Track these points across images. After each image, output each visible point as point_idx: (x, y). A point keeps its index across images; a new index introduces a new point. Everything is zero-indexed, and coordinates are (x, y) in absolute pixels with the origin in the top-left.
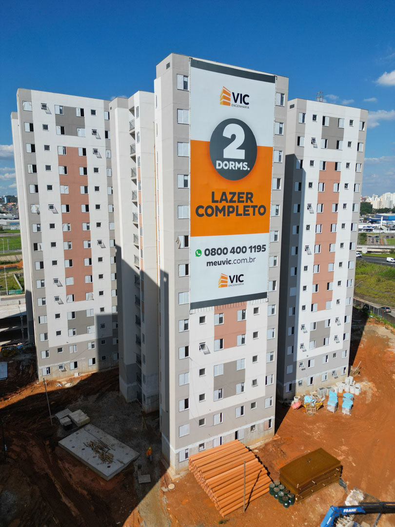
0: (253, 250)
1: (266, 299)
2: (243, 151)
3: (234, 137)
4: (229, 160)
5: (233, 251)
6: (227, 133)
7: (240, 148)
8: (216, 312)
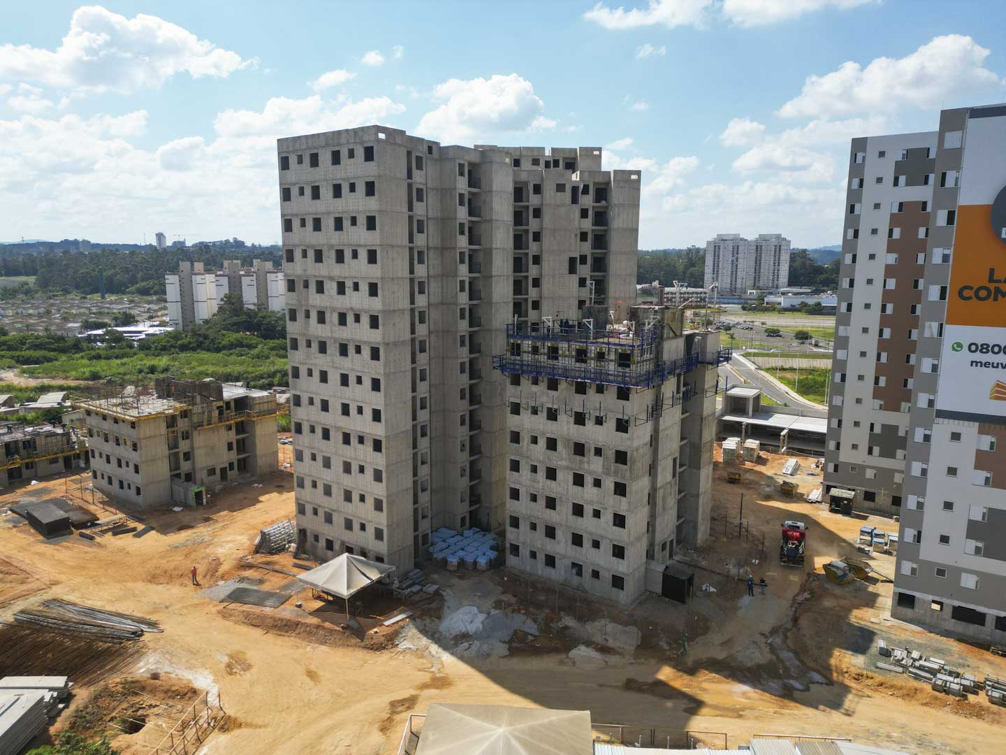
8: (981, 432)
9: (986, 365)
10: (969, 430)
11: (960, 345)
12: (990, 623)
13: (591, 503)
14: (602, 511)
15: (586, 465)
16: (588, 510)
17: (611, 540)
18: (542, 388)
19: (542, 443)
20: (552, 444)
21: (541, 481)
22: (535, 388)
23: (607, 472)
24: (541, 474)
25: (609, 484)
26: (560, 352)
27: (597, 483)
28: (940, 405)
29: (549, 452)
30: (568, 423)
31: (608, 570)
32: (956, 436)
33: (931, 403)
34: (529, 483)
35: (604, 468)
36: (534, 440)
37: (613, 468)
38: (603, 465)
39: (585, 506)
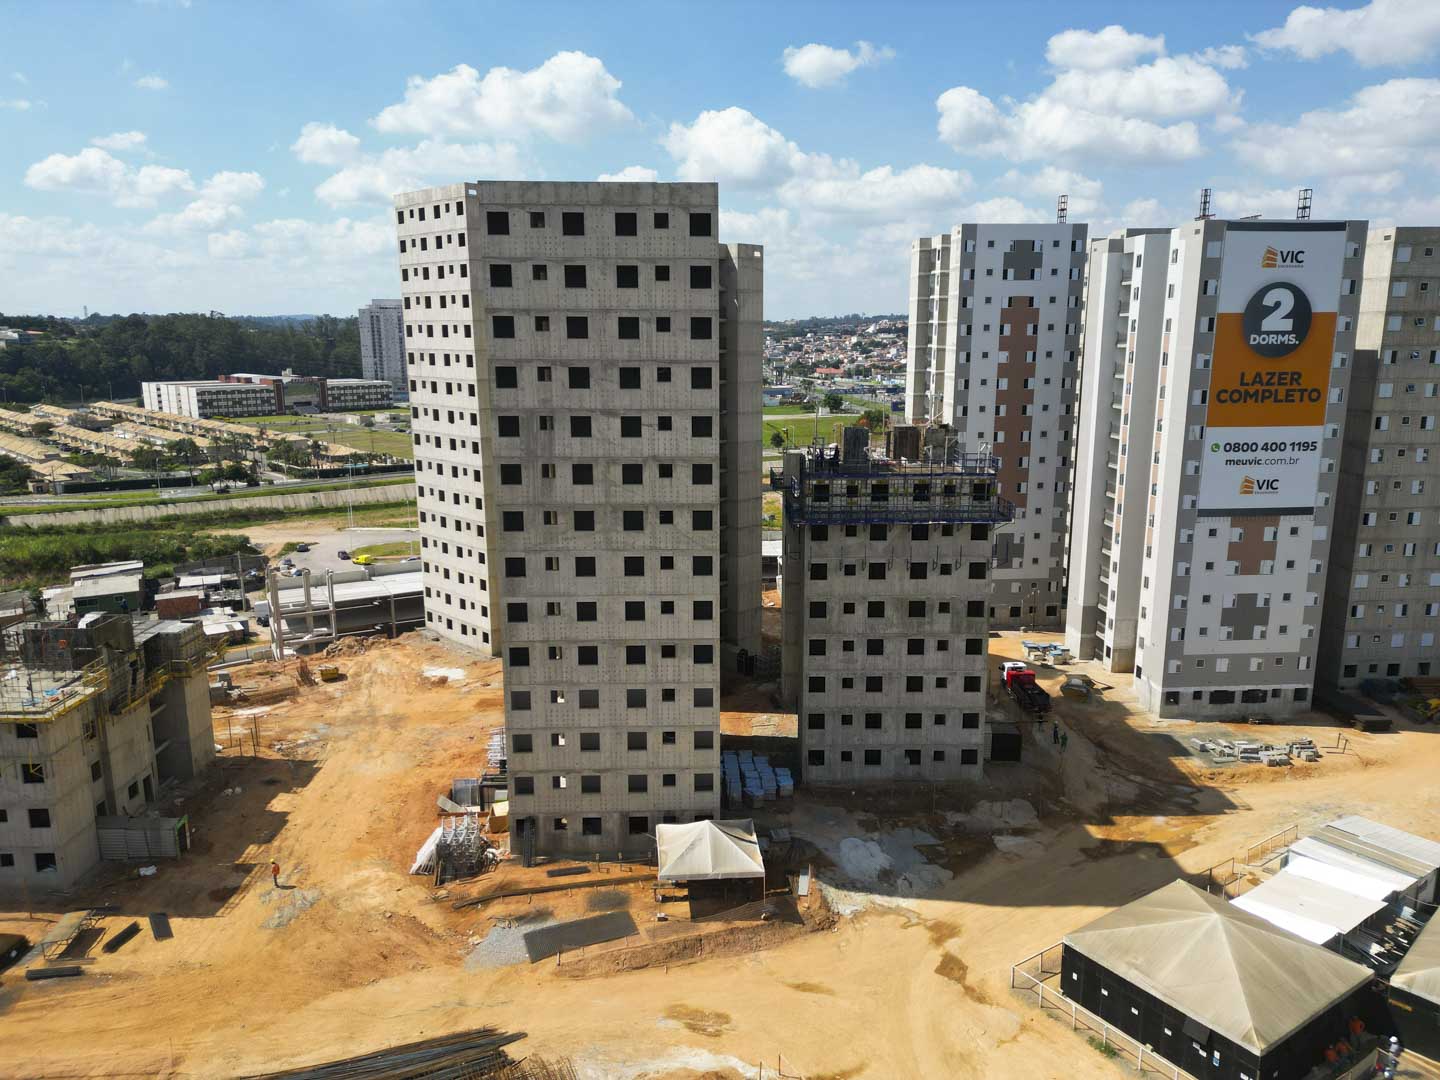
0: (1296, 448)
1: (1312, 517)
2: (1291, 321)
3: (1278, 305)
4: (1268, 333)
5: (1266, 447)
6: (1269, 300)
7: (1287, 317)
8: (1233, 525)
9: (1237, 462)
10: (1223, 524)
11: (1217, 446)
12: (1238, 698)
13: (935, 671)
14: (949, 677)
15: (927, 627)
16: (930, 682)
17: (960, 709)
18: (863, 537)
19: (861, 610)
20: (876, 610)
21: (860, 659)
22: (851, 541)
23: (956, 629)
24: (860, 650)
25: (959, 644)
26: (891, 490)
27: (942, 646)
28: (1202, 505)
29: (873, 620)
30: (901, 579)
31: (956, 746)
32: (1213, 533)
33: (1194, 503)
34: (840, 666)
35: (952, 626)
36: (849, 608)
37: (965, 624)
38: (952, 623)
39: (925, 677)
